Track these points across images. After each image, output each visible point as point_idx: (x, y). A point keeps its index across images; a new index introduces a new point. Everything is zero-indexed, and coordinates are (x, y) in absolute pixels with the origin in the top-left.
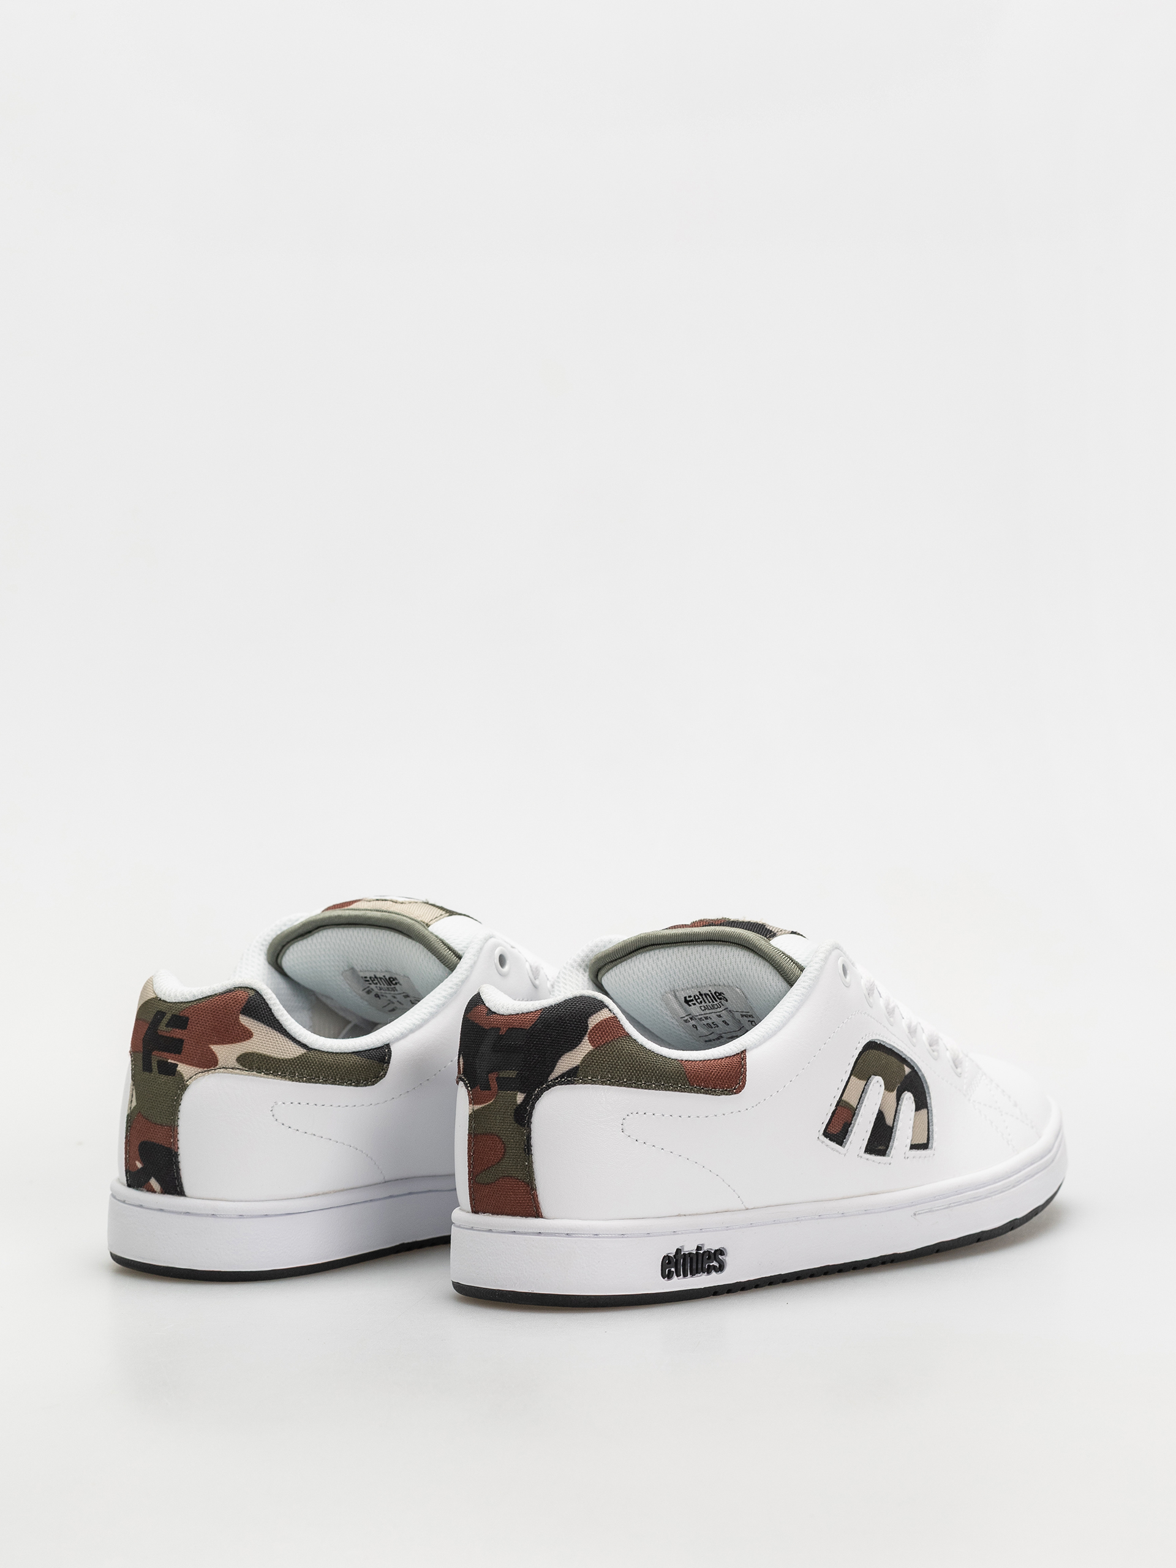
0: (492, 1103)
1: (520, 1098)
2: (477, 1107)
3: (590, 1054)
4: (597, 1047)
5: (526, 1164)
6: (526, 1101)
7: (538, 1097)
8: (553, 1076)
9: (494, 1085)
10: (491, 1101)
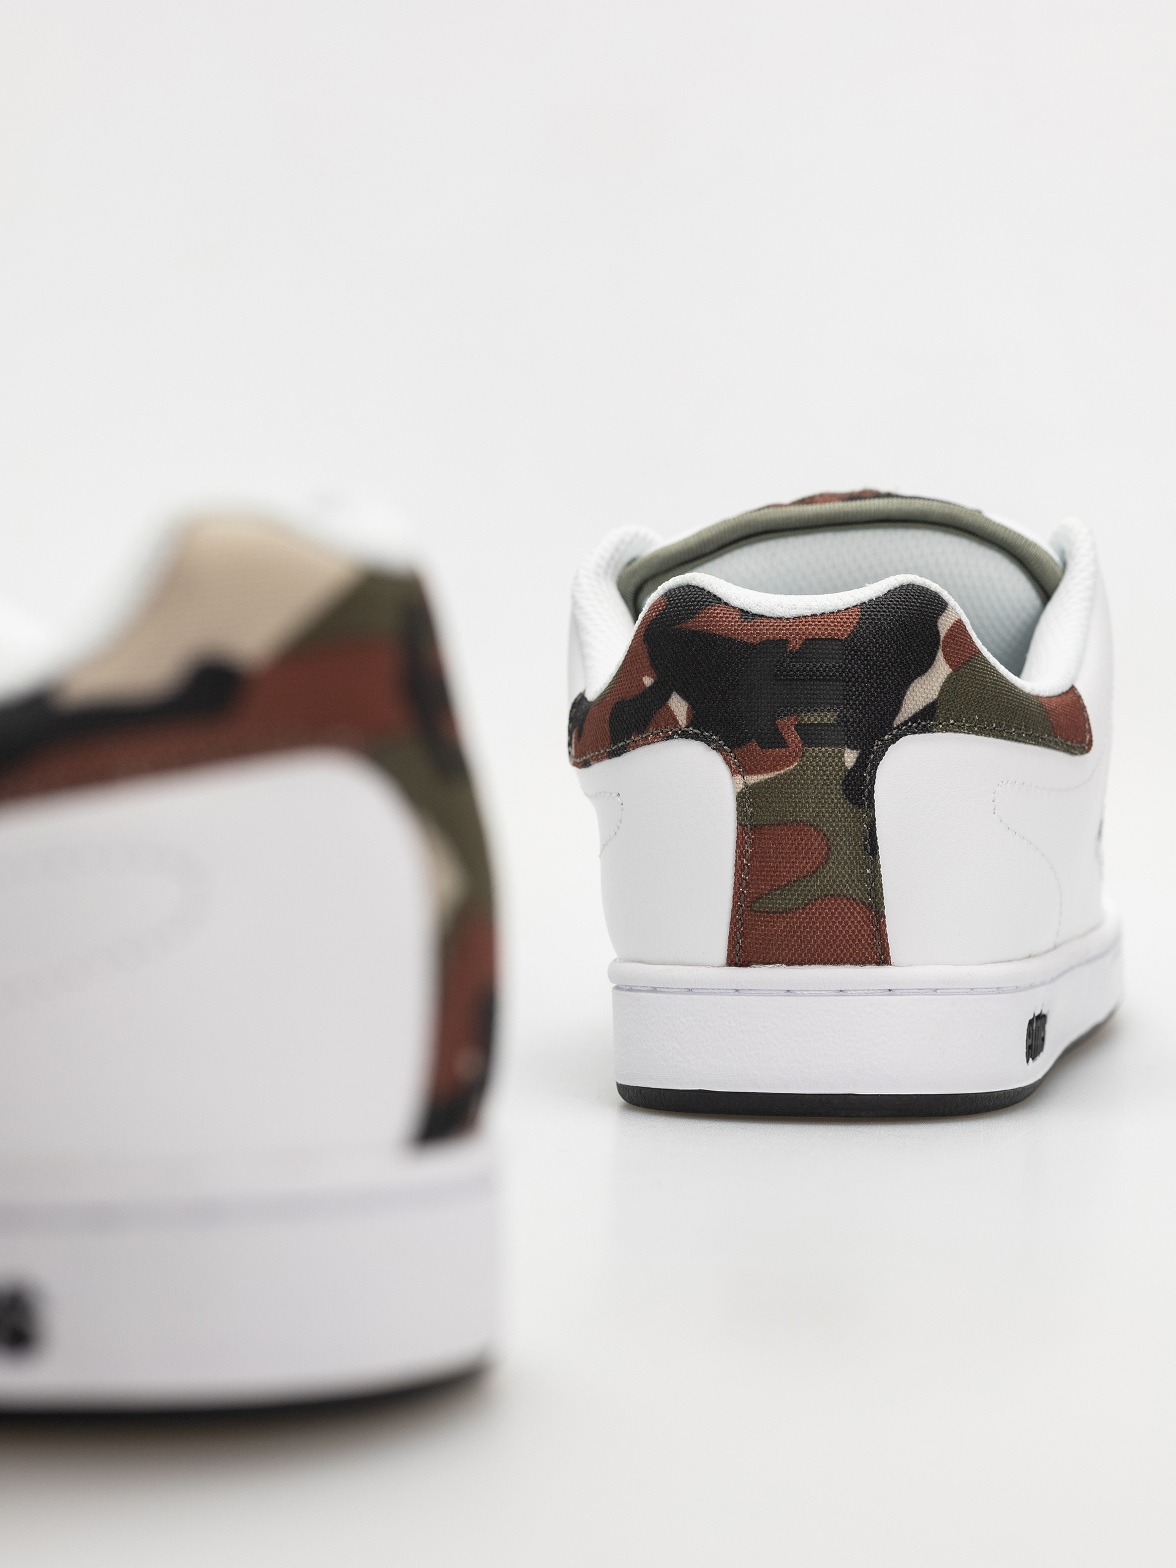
0: (791, 771)
1: (850, 757)
2: (753, 779)
3: (949, 680)
4: (956, 668)
5: (868, 871)
6: (861, 763)
7: (880, 756)
8: (900, 719)
9: (792, 737)
10: (792, 767)
